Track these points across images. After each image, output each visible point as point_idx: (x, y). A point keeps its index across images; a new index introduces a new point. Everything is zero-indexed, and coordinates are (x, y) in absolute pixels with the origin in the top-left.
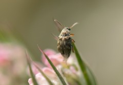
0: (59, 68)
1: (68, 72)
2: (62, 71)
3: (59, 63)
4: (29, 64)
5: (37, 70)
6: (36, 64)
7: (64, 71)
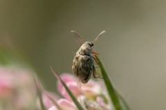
0: (81, 99)
1: (93, 104)
2: (85, 103)
3: (81, 93)
4: (39, 94)
5: (51, 102)
6: (49, 95)
7: (88, 103)
